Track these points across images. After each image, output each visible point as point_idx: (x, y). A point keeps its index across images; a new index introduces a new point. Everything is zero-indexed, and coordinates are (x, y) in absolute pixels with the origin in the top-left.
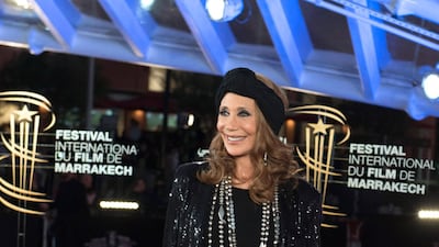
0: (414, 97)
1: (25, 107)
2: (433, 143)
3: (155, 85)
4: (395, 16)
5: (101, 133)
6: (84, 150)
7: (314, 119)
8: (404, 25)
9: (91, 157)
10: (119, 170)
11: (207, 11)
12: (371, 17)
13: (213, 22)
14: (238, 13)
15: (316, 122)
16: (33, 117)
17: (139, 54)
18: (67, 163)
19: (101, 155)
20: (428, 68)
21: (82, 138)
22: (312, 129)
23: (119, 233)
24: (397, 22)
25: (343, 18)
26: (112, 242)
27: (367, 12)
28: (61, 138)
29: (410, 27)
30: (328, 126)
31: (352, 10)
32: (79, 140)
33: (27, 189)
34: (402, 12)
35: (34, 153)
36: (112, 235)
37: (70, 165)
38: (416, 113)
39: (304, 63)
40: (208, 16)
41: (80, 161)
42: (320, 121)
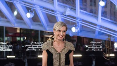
0: (70, 32)
2: (76, 40)
3: (18, 31)
4: (65, 16)
7: (48, 38)
8: (67, 17)
12: (61, 16)
13: (28, 18)
14: (33, 16)
15: (49, 38)
17: (13, 25)
20: (73, 26)
22: (48, 40)
23: (11, 63)
24: (66, 17)
25: (55, 16)
26: (10, 65)
27: (60, 15)
29: (68, 18)
30: (51, 39)
31: (56, 15)
34: (66, 14)
36: (10, 63)
38: (71, 35)
39: (48, 26)
40: (27, 17)
42: (50, 38)
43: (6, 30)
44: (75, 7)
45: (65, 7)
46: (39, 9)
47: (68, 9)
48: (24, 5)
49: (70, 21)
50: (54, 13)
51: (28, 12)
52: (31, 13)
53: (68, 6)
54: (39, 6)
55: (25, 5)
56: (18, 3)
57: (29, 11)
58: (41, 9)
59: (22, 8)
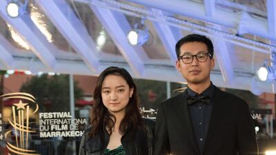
1: (21, 101)
4: (236, 37)
5: (65, 113)
6: (56, 124)
9: (60, 127)
10: (77, 134)
11: (128, 40)
12: (225, 37)
13: (133, 46)
16: (25, 107)
18: (47, 132)
19: (66, 126)
21: (55, 117)
24: (239, 38)
27: (222, 35)
28: (43, 117)
32: (53, 118)
33: (25, 149)
34: (241, 32)
35: (27, 127)
37: (49, 133)
40: (129, 43)
41: (54, 130)
43: (75, 88)
44: (266, 11)
45: (235, 10)
46: (164, 19)
47: (246, 16)
48: (119, 10)
49: (251, 51)
50: (206, 29)
51: (133, 28)
52: (140, 31)
53: (244, 8)
54: (162, 10)
55: (121, 8)
56: (104, 4)
57: (136, 26)
58: (169, 18)
59: (114, 19)
